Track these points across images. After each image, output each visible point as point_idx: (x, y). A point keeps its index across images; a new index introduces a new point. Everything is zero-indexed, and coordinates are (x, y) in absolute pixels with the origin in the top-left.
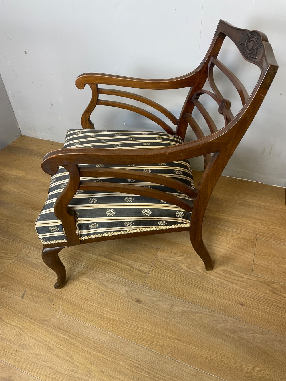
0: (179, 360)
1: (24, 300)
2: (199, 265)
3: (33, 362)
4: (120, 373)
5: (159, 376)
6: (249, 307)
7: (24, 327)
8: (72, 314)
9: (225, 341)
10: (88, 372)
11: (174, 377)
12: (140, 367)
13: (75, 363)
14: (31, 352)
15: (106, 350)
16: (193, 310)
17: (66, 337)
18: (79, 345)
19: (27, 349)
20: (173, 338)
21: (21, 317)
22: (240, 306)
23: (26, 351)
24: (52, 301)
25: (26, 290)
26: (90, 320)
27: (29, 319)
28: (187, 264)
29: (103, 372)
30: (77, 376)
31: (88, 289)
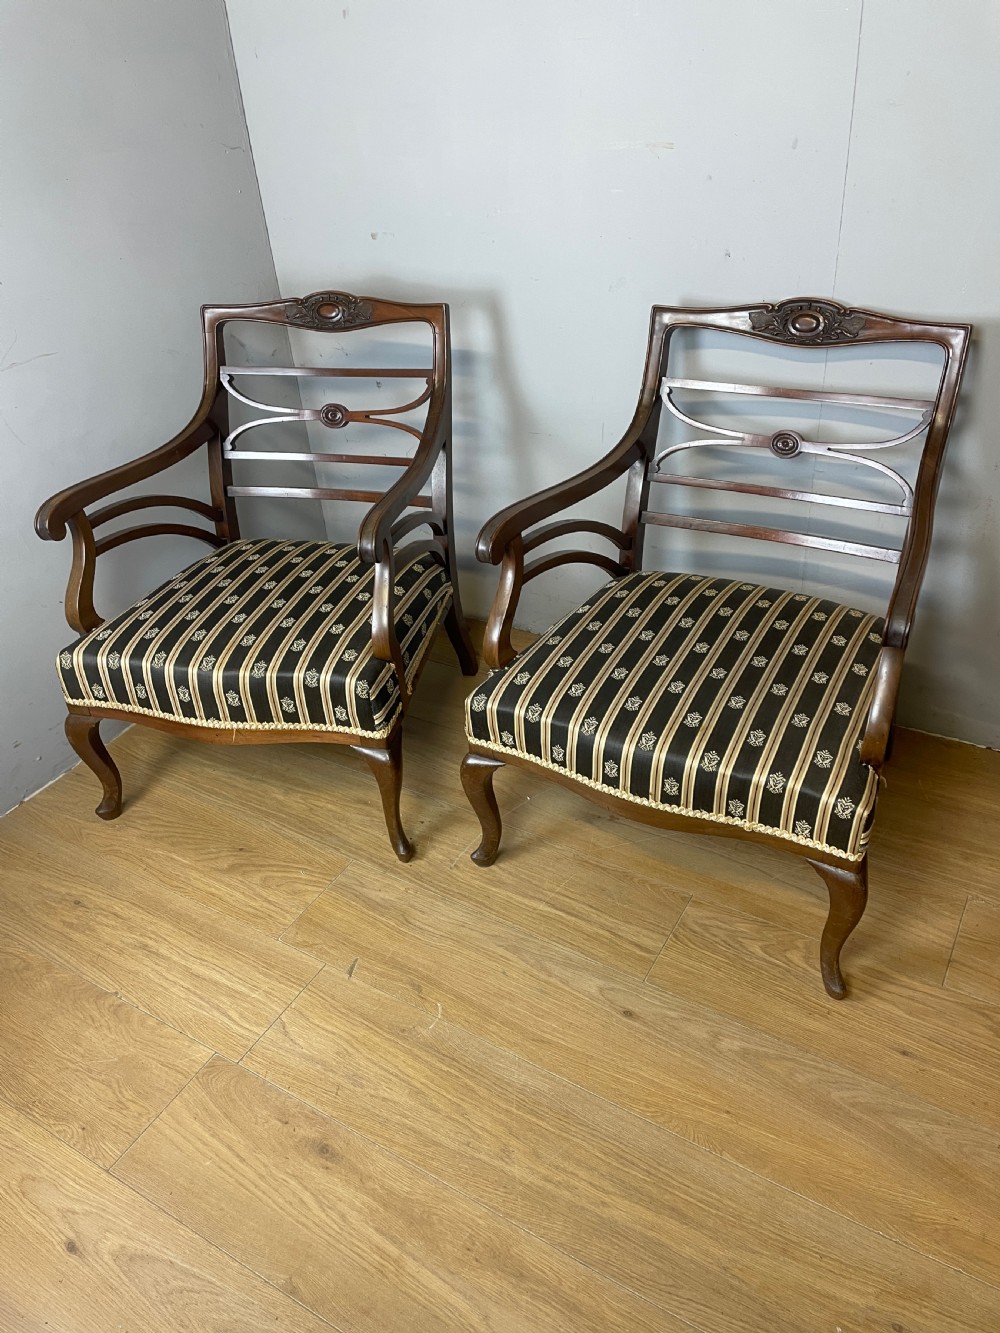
0: (727, 1156)
1: (353, 979)
2: (797, 947)
3: (377, 1115)
4: (579, 1163)
5: (674, 1182)
6: (924, 1060)
7: (354, 1037)
8: (467, 1025)
9: (850, 1130)
10: (503, 1151)
11: (711, 1189)
12: (629, 1157)
13: (473, 1128)
14: (372, 1092)
15: (546, 1110)
16: (771, 1052)
17: (453, 1071)
18: (482, 1092)
19: (362, 1086)
20: (712, 1107)
21: (347, 1016)
22: (900, 1057)
23: (360, 1090)
24: (419, 989)
25: (357, 960)
26: (508, 1042)
27: (367, 1023)
28: (765, 943)
29: (538, 1156)
30: (477, 1155)
31: (504, 973)
